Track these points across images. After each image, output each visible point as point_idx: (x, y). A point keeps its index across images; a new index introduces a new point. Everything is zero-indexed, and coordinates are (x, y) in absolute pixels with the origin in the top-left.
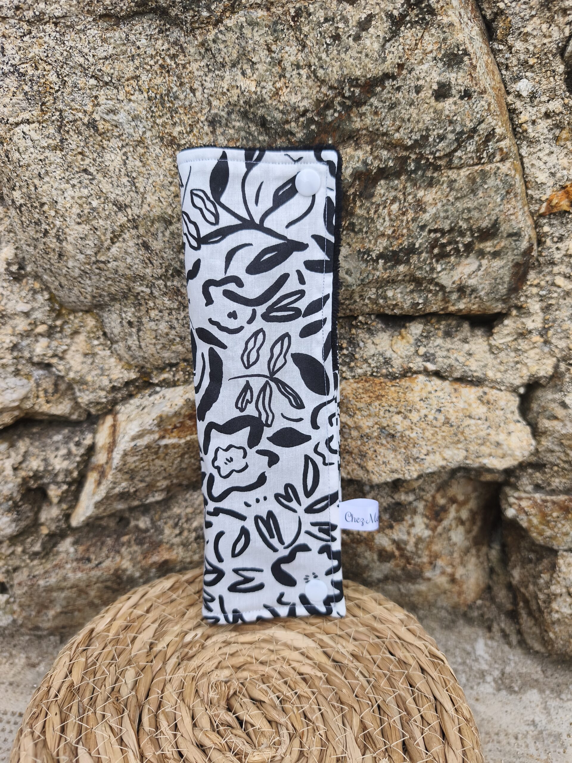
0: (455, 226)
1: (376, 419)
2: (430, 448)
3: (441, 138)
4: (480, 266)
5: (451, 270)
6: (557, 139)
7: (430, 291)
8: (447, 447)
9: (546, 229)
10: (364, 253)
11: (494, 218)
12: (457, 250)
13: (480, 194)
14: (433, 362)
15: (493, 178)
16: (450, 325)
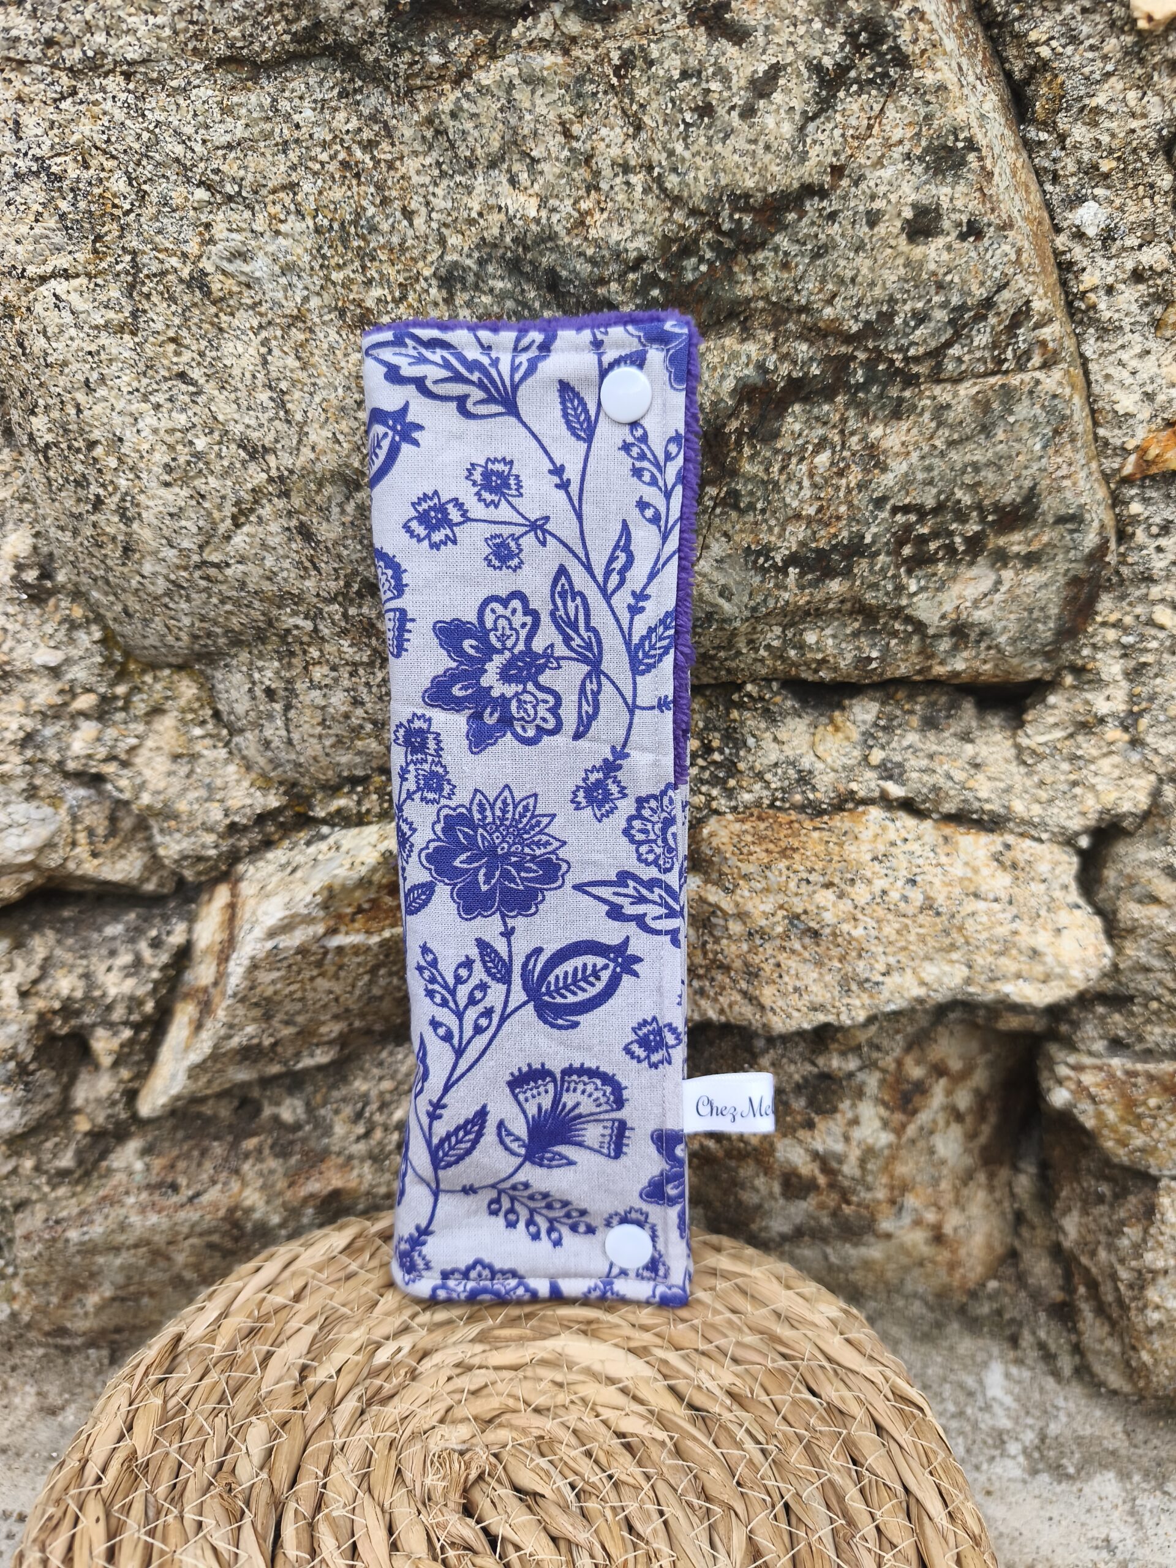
0: (948, 499)
1: (781, 899)
2: (892, 960)
3: (921, 318)
4: (999, 582)
5: (938, 590)
6: (1157, 324)
7: (894, 634)
8: (928, 958)
9: (1135, 508)
10: (759, 553)
11: (1028, 484)
12: (951, 550)
13: (1000, 435)
14: (901, 781)
15: (1026, 402)
16: (933, 704)
